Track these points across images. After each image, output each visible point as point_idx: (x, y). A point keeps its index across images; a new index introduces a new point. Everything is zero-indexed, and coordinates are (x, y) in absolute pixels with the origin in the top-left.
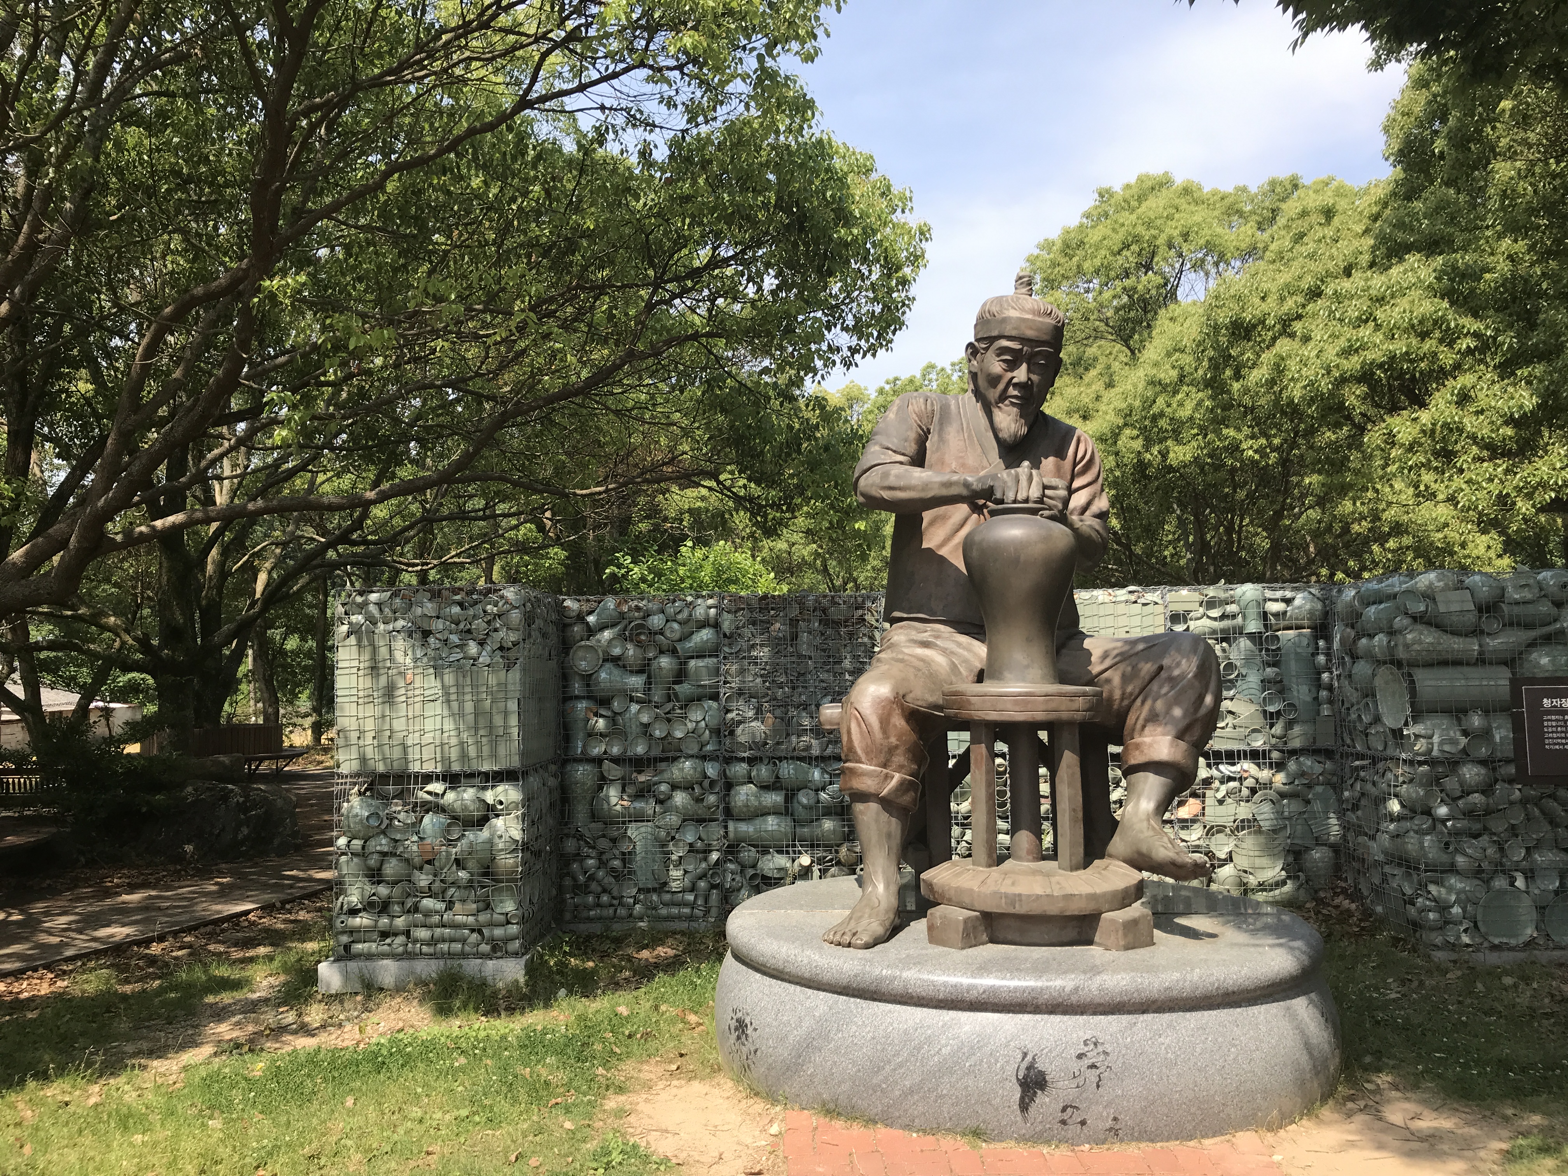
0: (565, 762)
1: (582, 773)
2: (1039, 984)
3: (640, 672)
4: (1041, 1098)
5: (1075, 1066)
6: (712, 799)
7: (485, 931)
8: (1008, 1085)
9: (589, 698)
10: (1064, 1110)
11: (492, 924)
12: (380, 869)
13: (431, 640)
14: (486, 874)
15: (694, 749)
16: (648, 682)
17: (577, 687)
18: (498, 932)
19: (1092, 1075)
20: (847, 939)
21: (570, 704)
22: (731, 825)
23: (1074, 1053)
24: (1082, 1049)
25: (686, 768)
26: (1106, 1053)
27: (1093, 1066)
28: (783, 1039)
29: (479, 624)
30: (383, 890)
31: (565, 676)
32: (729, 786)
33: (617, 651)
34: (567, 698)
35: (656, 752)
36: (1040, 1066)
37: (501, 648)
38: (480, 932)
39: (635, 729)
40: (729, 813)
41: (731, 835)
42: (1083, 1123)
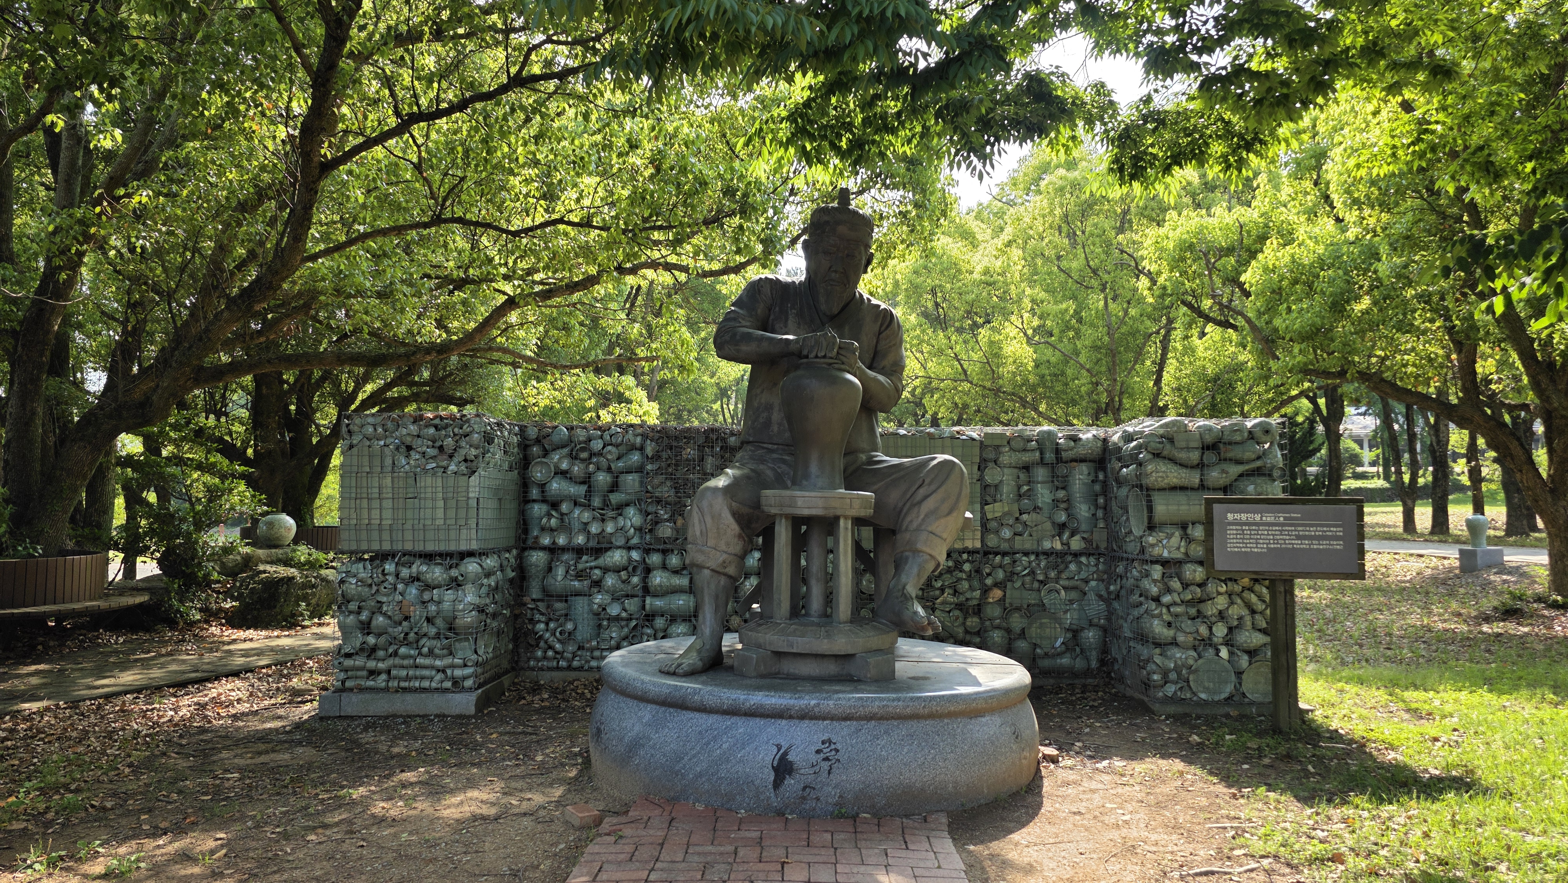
0: (524, 549)
1: (537, 558)
2: (792, 702)
3: (583, 483)
4: (789, 781)
5: (814, 758)
6: (635, 580)
7: (449, 672)
8: (766, 771)
9: (544, 501)
10: (804, 788)
11: (453, 666)
12: (369, 623)
13: (412, 453)
14: (450, 629)
15: (621, 542)
16: (589, 491)
17: (535, 493)
18: (458, 673)
19: (825, 765)
20: (672, 669)
21: (529, 506)
22: (648, 600)
23: (814, 748)
24: (820, 746)
25: (617, 557)
26: (837, 751)
27: (827, 759)
28: (621, 740)
29: (449, 442)
30: (371, 640)
31: (525, 484)
32: (648, 570)
33: (564, 466)
34: (525, 500)
35: (592, 544)
36: (790, 757)
37: (466, 460)
38: (444, 671)
39: (576, 526)
40: (646, 590)
41: (647, 607)
42: (818, 799)
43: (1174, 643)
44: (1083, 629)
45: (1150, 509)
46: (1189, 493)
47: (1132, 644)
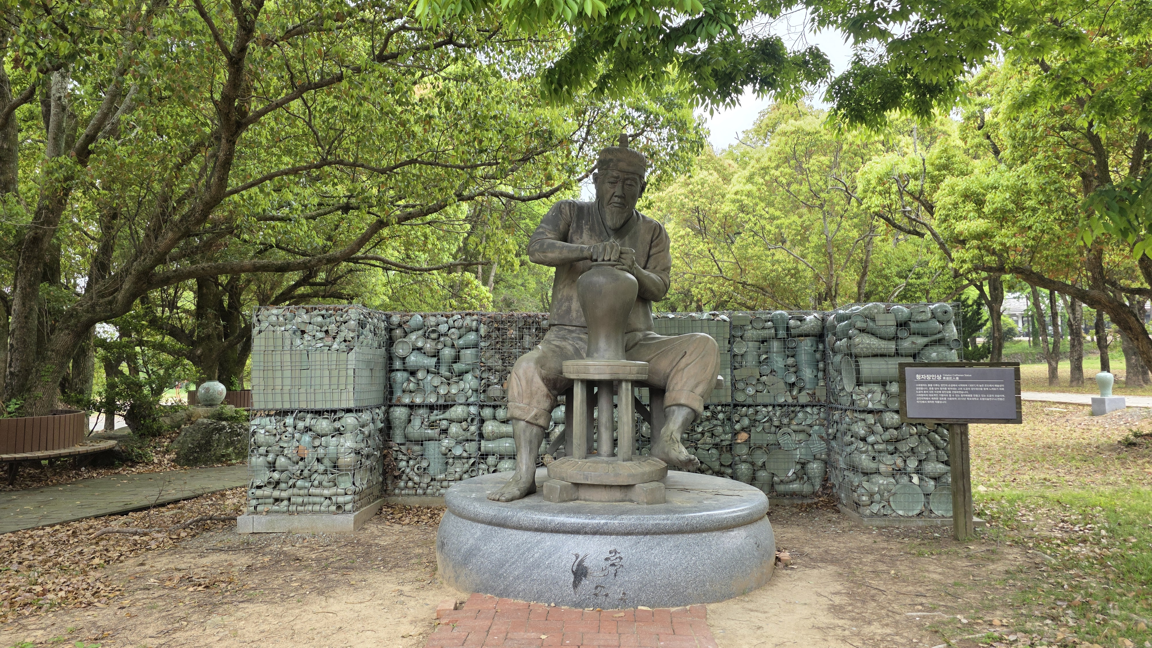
0: (390, 406)
1: (399, 413)
2: (587, 521)
3: (434, 356)
4: (585, 582)
5: (603, 564)
6: (473, 428)
7: (334, 498)
8: (567, 574)
9: (405, 370)
10: (597, 587)
11: (337, 495)
12: (274, 463)
13: (305, 336)
14: (334, 467)
15: (462, 400)
16: (438, 362)
17: (398, 364)
18: (341, 499)
19: (612, 570)
20: (497, 497)
21: (393, 374)
22: (483, 442)
23: (604, 557)
24: (608, 555)
25: (458, 411)
26: (621, 558)
27: (613, 565)
28: (459, 551)
29: (333, 328)
30: (276, 475)
31: (390, 358)
32: (482, 421)
33: (420, 344)
34: (391, 370)
35: (441, 402)
36: (585, 564)
37: (345, 341)
38: (330, 499)
39: (429, 388)
40: (481, 436)
41: (482, 449)
42: (607, 595)
43: (878, 472)
44: (809, 462)
45: (858, 372)
46: (887, 359)
47: (846, 473)
